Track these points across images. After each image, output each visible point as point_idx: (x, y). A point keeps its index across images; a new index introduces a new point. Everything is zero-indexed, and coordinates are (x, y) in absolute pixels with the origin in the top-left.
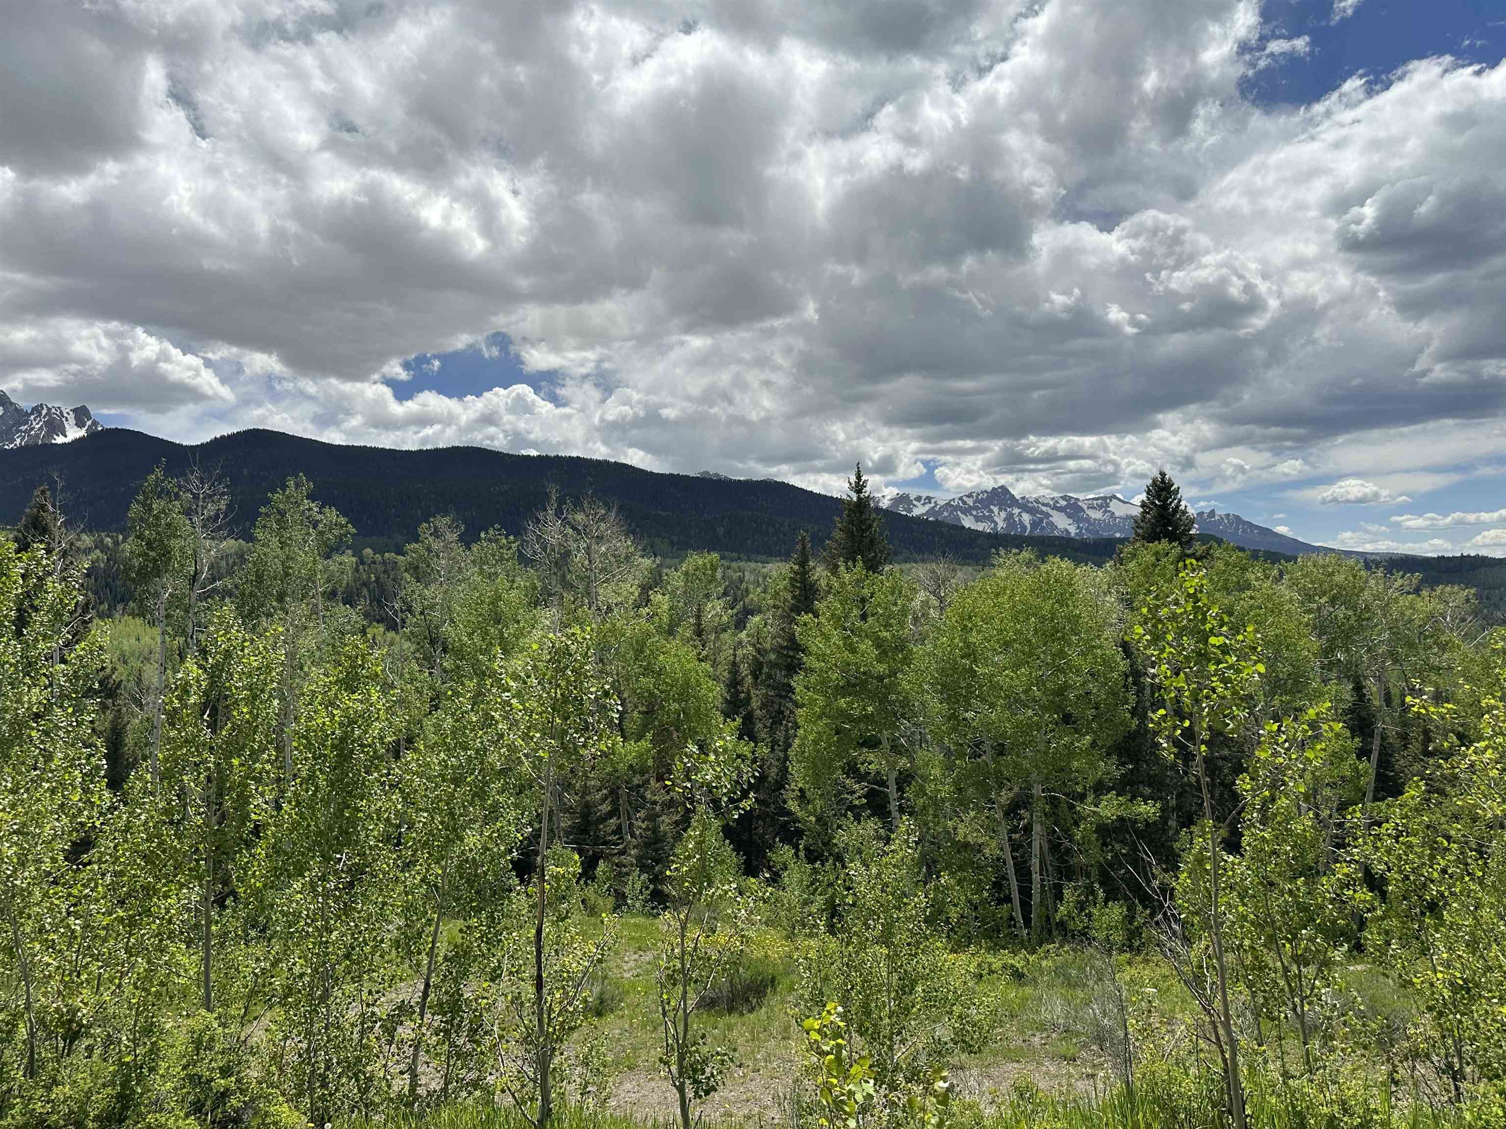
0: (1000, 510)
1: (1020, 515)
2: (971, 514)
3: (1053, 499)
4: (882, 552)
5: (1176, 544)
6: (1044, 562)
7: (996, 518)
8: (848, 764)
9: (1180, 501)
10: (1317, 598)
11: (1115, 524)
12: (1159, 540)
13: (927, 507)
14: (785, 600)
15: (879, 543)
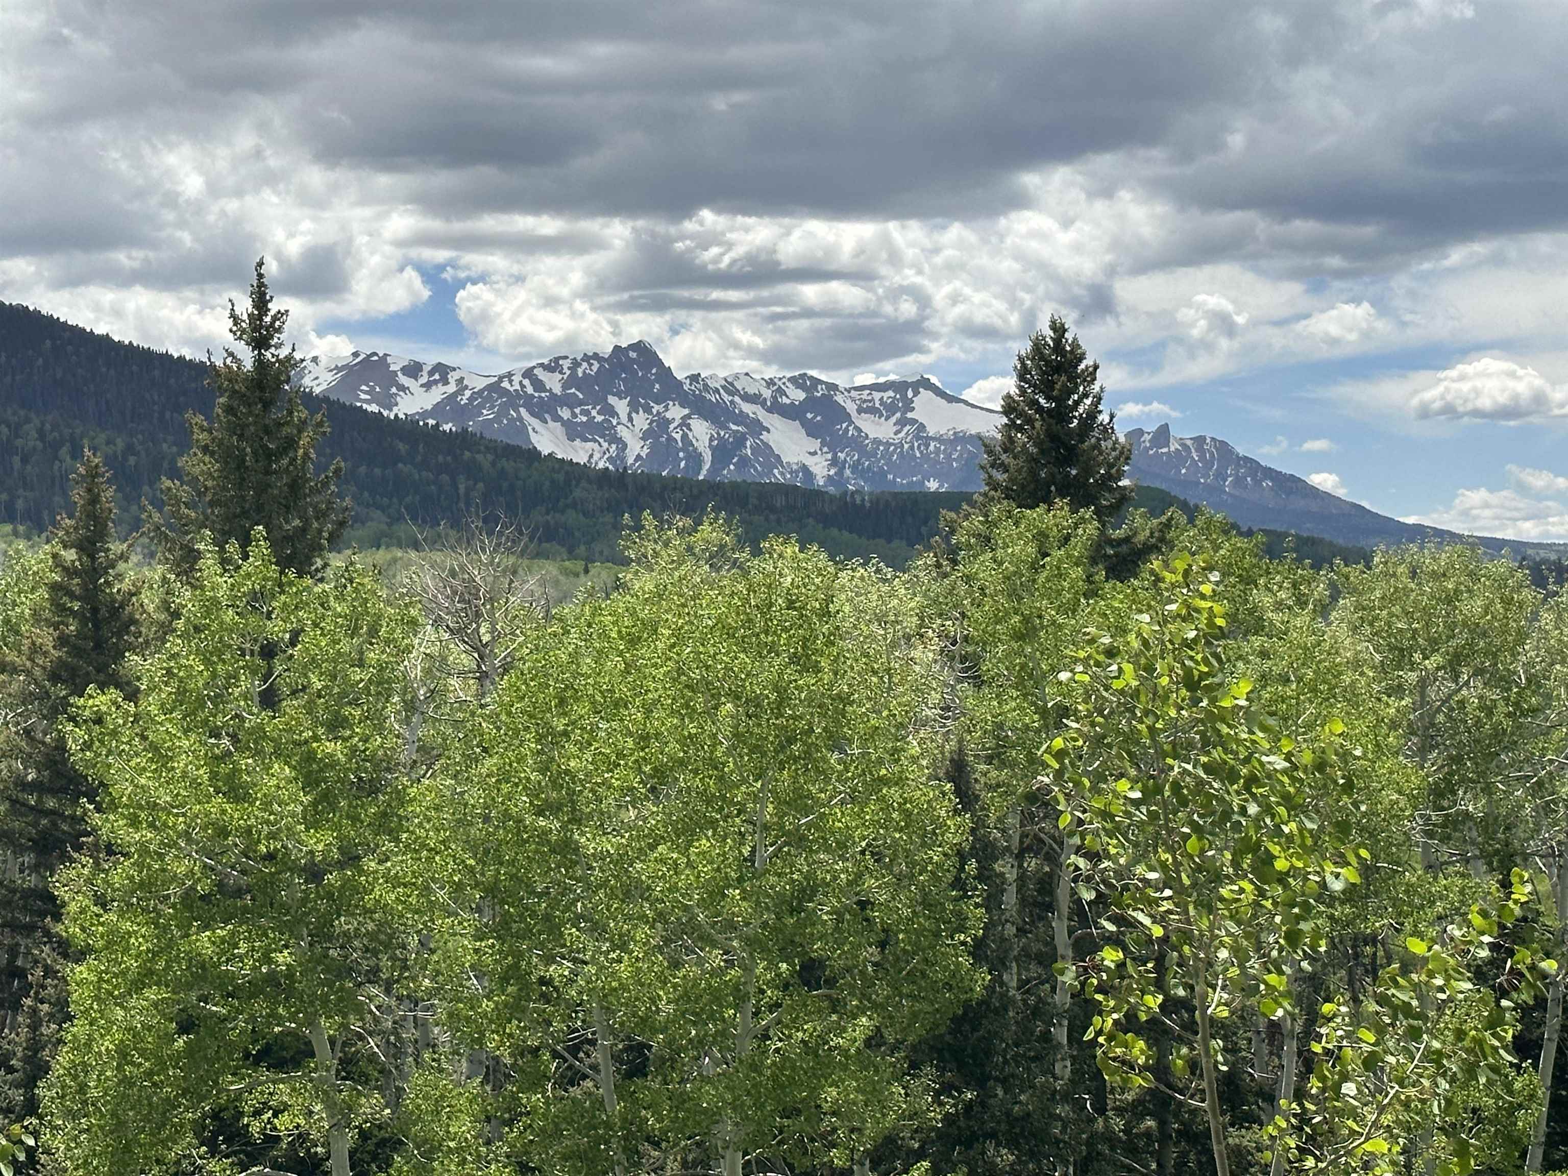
0: (634, 407)
1: (684, 423)
2: (557, 418)
3: (770, 383)
4: (321, 515)
5: (1088, 513)
6: (757, 552)
7: (623, 432)
8: (215, 1115)
9: (1098, 399)
10: (1417, 657)
11: (925, 457)
12: (1050, 504)
13: (437, 394)
14: (35, 649)
15: (315, 491)
